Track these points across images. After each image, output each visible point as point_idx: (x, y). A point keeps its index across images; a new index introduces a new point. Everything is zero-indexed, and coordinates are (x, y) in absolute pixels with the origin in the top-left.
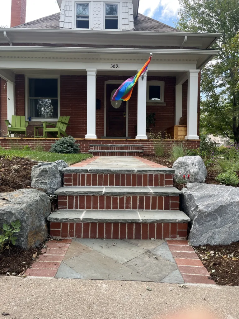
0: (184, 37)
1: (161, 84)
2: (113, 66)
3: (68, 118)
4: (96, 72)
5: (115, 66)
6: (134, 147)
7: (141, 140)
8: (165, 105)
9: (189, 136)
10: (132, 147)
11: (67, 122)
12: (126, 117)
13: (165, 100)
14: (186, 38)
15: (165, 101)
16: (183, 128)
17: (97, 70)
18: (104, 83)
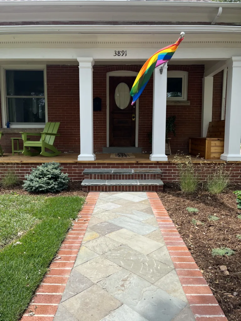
0: (218, 8)
1: (183, 75)
2: (117, 53)
3: (58, 124)
4: (91, 63)
5: (121, 53)
6: (148, 175)
7: (158, 162)
8: (189, 104)
9: (229, 155)
10: (145, 175)
11: (55, 132)
12: (135, 121)
13: (188, 97)
14: (220, 9)
15: (188, 100)
16: (218, 143)
17: (94, 59)
18: (106, 75)
